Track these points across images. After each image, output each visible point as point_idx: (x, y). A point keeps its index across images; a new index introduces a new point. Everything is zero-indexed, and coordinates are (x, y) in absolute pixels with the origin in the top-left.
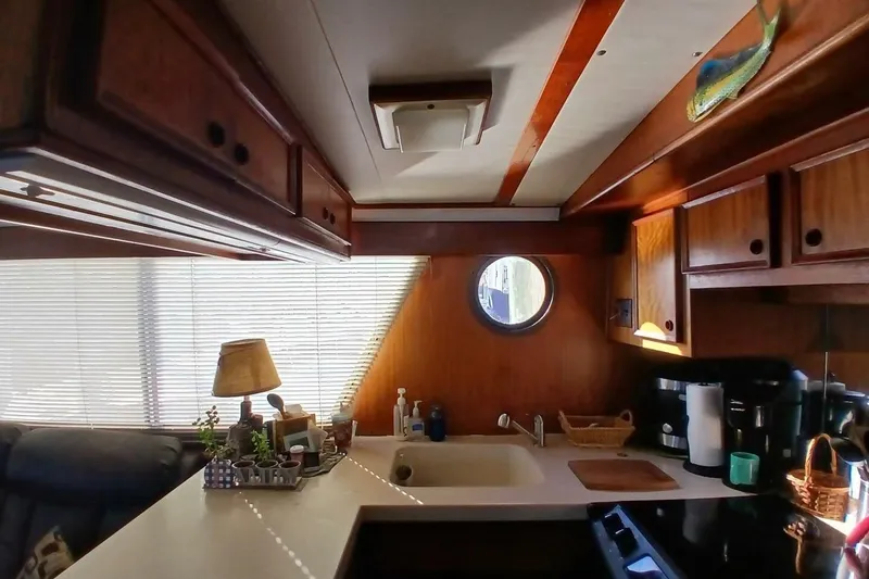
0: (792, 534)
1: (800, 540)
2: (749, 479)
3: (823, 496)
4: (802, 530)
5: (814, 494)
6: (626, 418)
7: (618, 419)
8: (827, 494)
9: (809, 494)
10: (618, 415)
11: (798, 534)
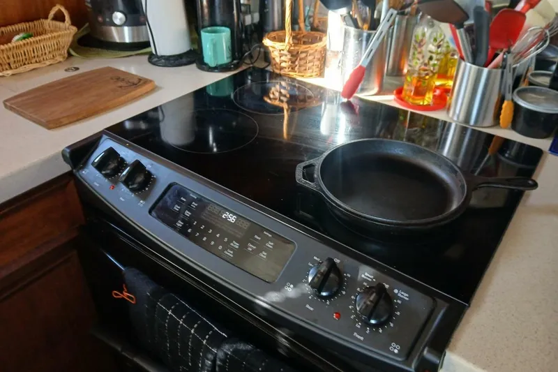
0: (277, 103)
1: (285, 106)
2: (224, 58)
3: (303, 55)
4: (285, 96)
5: (294, 56)
6: (59, 17)
7: (48, 23)
8: (306, 52)
9: (289, 57)
10: (46, 18)
11: (282, 101)
